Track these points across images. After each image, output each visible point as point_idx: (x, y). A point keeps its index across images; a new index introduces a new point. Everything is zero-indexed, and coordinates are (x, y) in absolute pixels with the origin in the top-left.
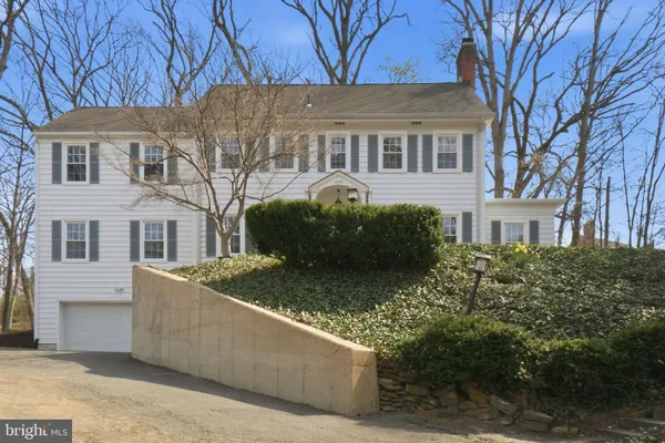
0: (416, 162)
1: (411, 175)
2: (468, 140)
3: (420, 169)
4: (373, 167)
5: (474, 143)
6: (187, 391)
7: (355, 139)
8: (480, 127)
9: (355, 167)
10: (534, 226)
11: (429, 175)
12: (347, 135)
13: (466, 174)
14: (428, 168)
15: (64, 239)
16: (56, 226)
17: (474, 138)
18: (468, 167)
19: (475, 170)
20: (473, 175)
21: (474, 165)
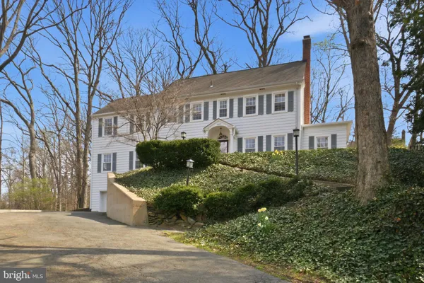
0: (263, 109)
1: (260, 116)
2: (291, 95)
3: (265, 113)
4: (240, 114)
5: (295, 96)
6: (94, 221)
7: (231, 101)
8: (298, 87)
9: (231, 116)
10: (334, 137)
11: (270, 115)
12: (228, 99)
13: (290, 113)
14: (269, 111)
15: (103, 162)
16: (100, 156)
17: (295, 93)
18: (291, 109)
19: (295, 110)
20: (294, 113)
21: (295, 107)
